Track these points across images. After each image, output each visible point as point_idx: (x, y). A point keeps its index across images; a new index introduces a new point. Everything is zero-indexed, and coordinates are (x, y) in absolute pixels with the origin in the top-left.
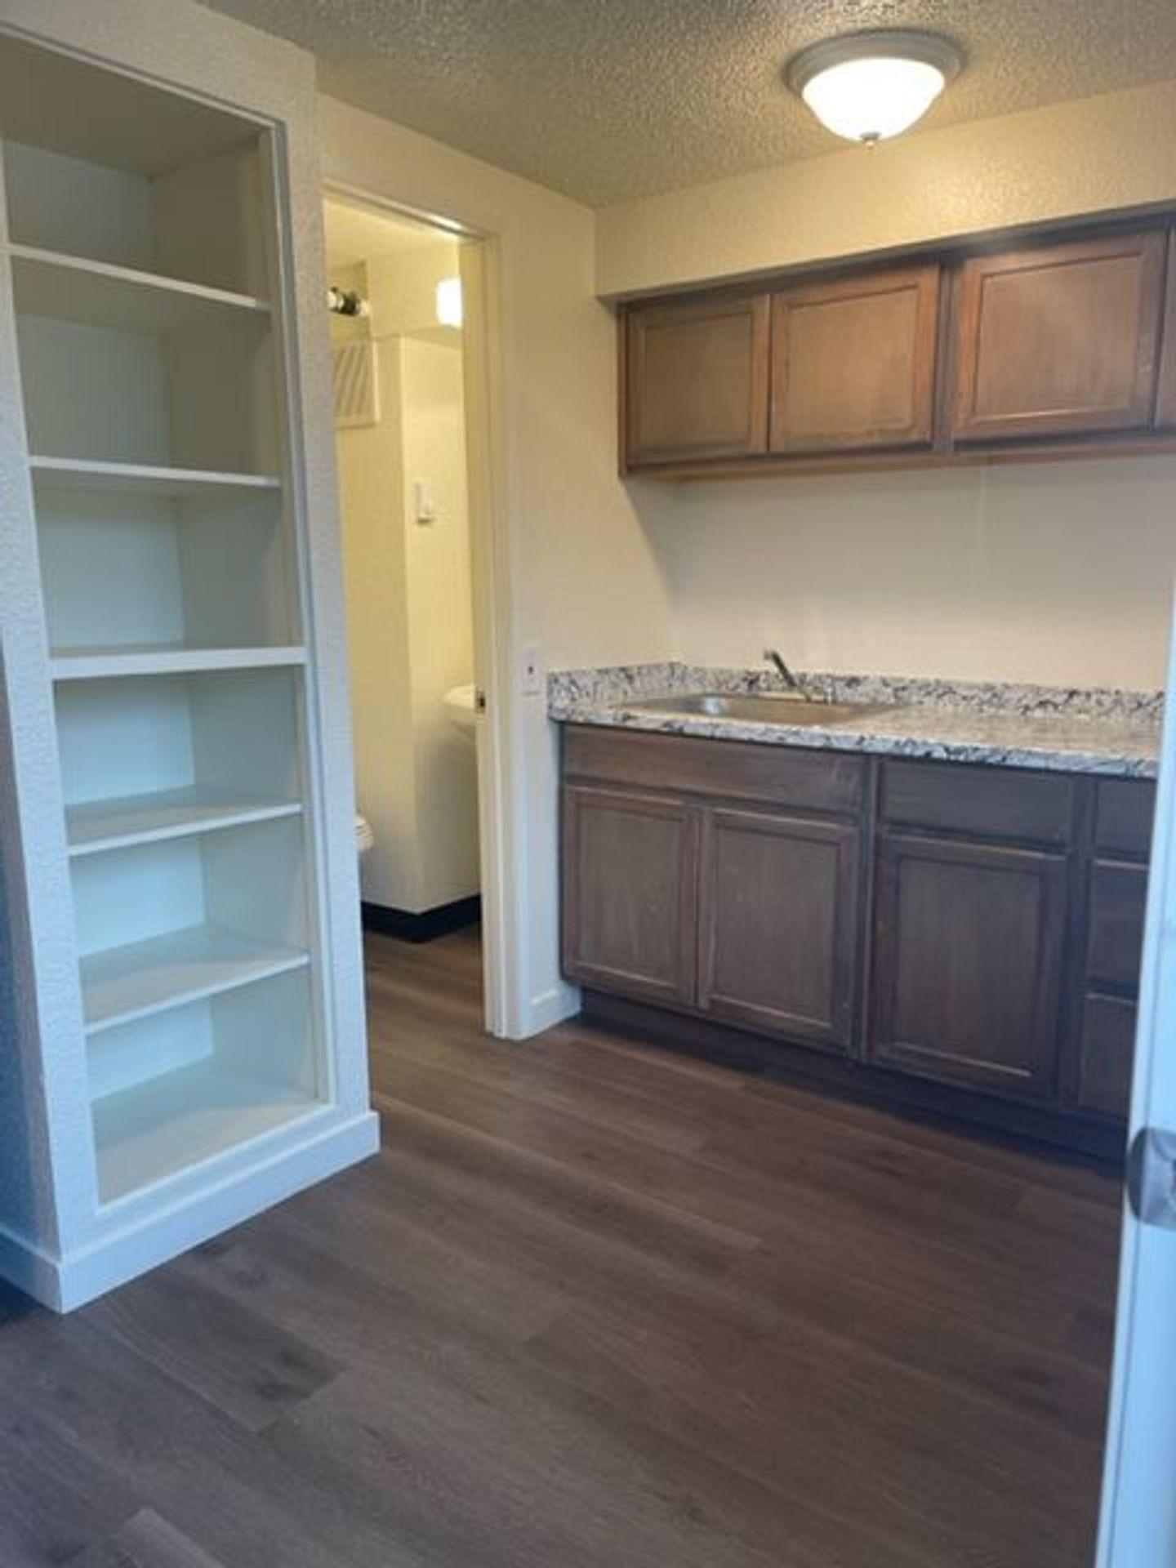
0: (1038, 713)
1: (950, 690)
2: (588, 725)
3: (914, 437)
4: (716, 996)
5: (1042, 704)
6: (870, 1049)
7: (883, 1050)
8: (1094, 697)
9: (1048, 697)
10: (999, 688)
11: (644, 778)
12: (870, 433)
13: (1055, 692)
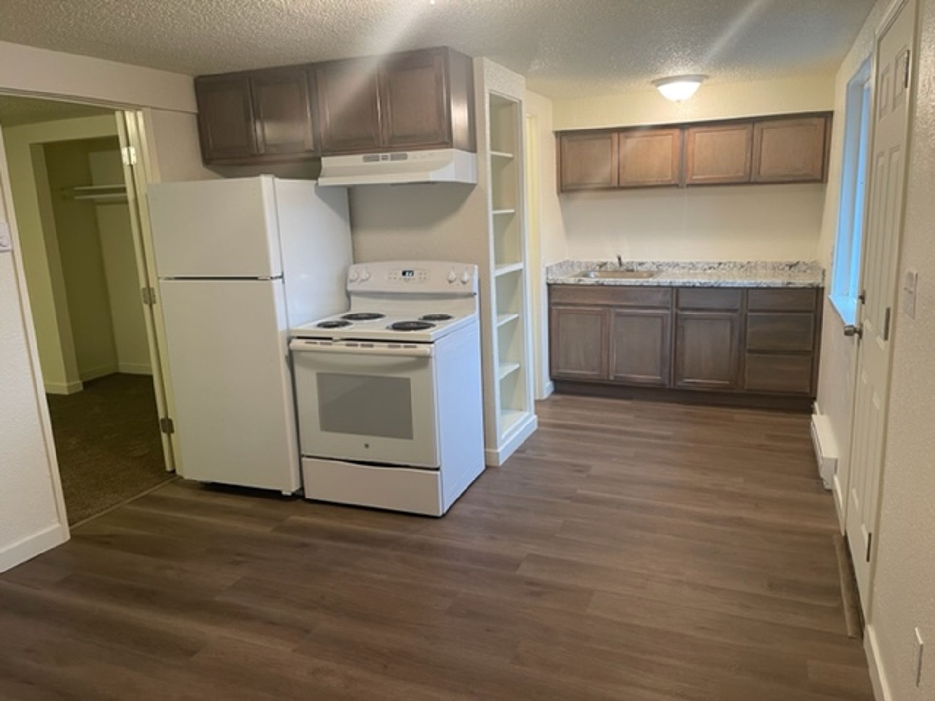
0: (709, 271)
1: (678, 265)
2: (563, 284)
3: (673, 182)
4: (616, 375)
5: (710, 268)
6: (675, 384)
7: (679, 383)
8: (727, 265)
9: (711, 265)
10: (695, 263)
11: (587, 302)
12: (657, 181)
13: (714, 263)
